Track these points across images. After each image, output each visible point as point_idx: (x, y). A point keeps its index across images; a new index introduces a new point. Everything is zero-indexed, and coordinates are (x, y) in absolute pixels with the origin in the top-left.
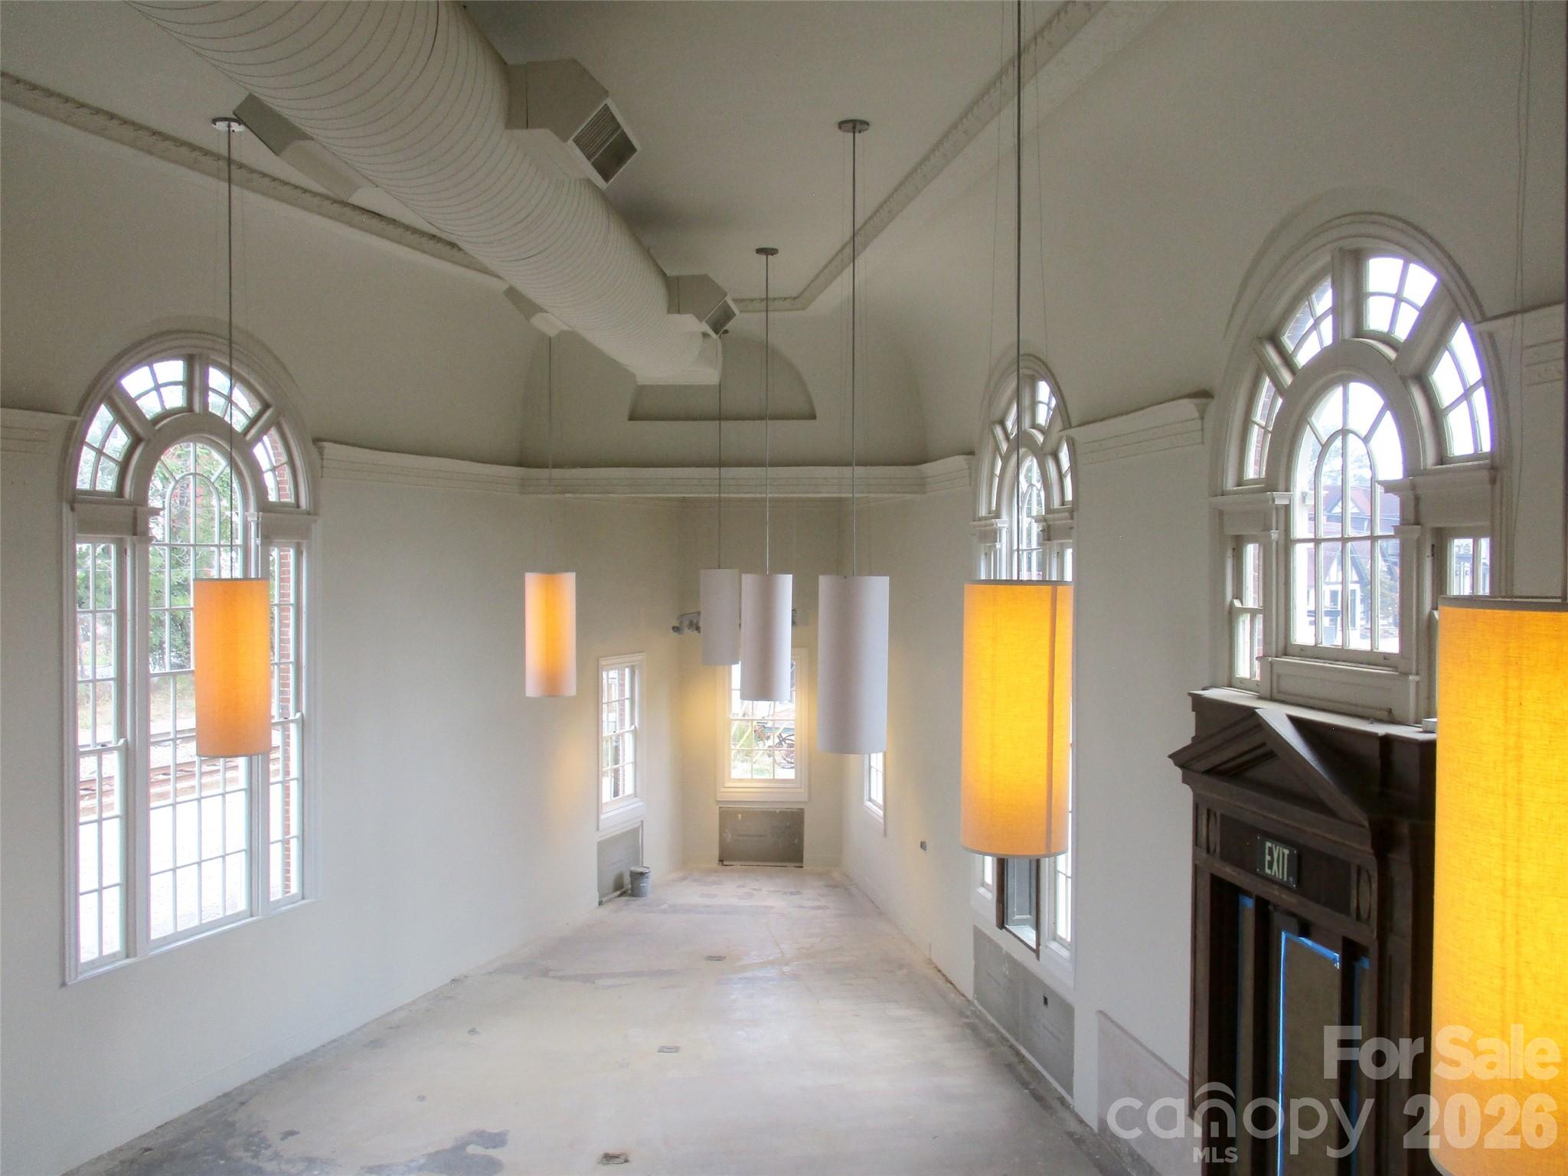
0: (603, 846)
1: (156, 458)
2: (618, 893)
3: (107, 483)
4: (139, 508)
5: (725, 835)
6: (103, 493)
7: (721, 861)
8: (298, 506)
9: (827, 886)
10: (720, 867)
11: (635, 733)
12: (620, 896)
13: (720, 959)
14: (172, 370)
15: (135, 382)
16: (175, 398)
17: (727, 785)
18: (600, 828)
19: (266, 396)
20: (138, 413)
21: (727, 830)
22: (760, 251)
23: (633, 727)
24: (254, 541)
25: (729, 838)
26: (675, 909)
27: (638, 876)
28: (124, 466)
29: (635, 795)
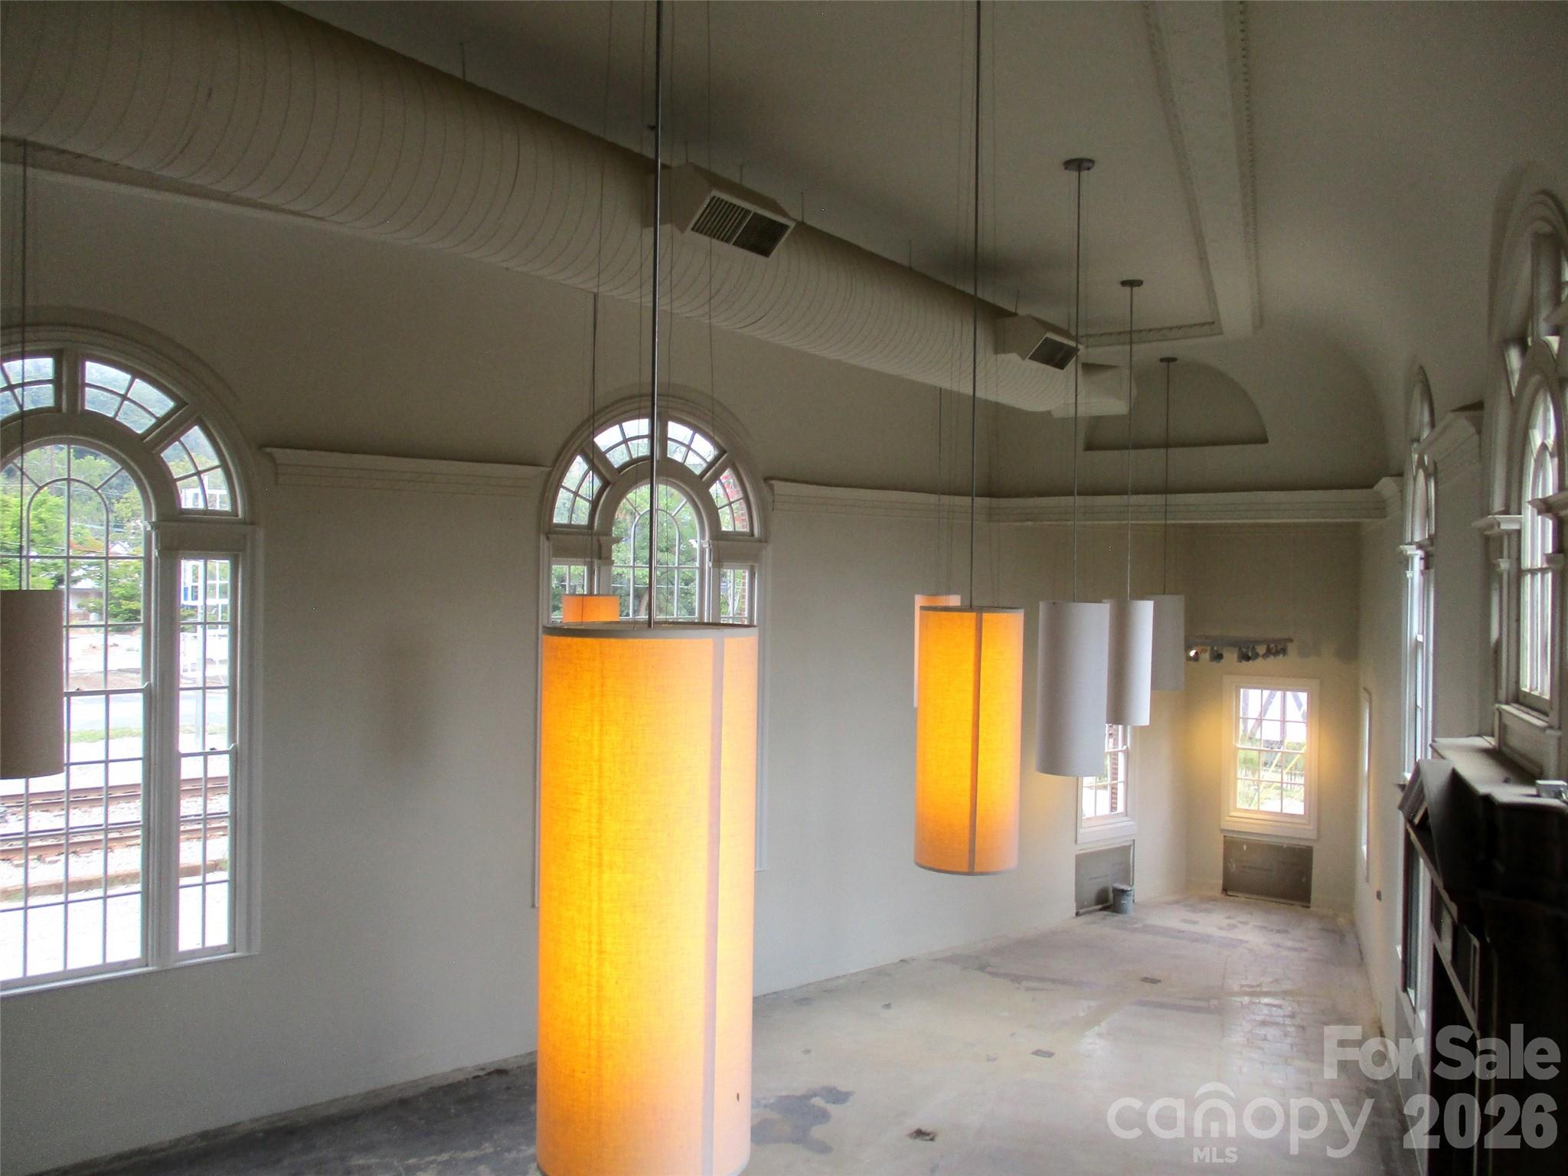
0: (1082, 861)
1: (622, 495)
2: (1100, 906)
3: (582, 518)
4: (603, 539)
5: (1229, 865)
6: (578, 527)
7: (1225, 890)
8: (752, 534)
9: (1323, 929)
10: (1223, 896)
11: (1127, 753)
12: (1101, 910)
13: (1154, 981)
14: (639, 426)
15: (606, 439)
16: (641, 449)
17: (1232, 814)
18: (1078, 842)
19: (722, 444)
20: (607, 463)
21: (1231, 860)
22: (1124, 283)
23: (1125, 747)
24: (708, 564)
25: (1233, 868)
26: (1148, 929)
27: (1121, 893)
28: (594, 504)
29: (1126, 814)
